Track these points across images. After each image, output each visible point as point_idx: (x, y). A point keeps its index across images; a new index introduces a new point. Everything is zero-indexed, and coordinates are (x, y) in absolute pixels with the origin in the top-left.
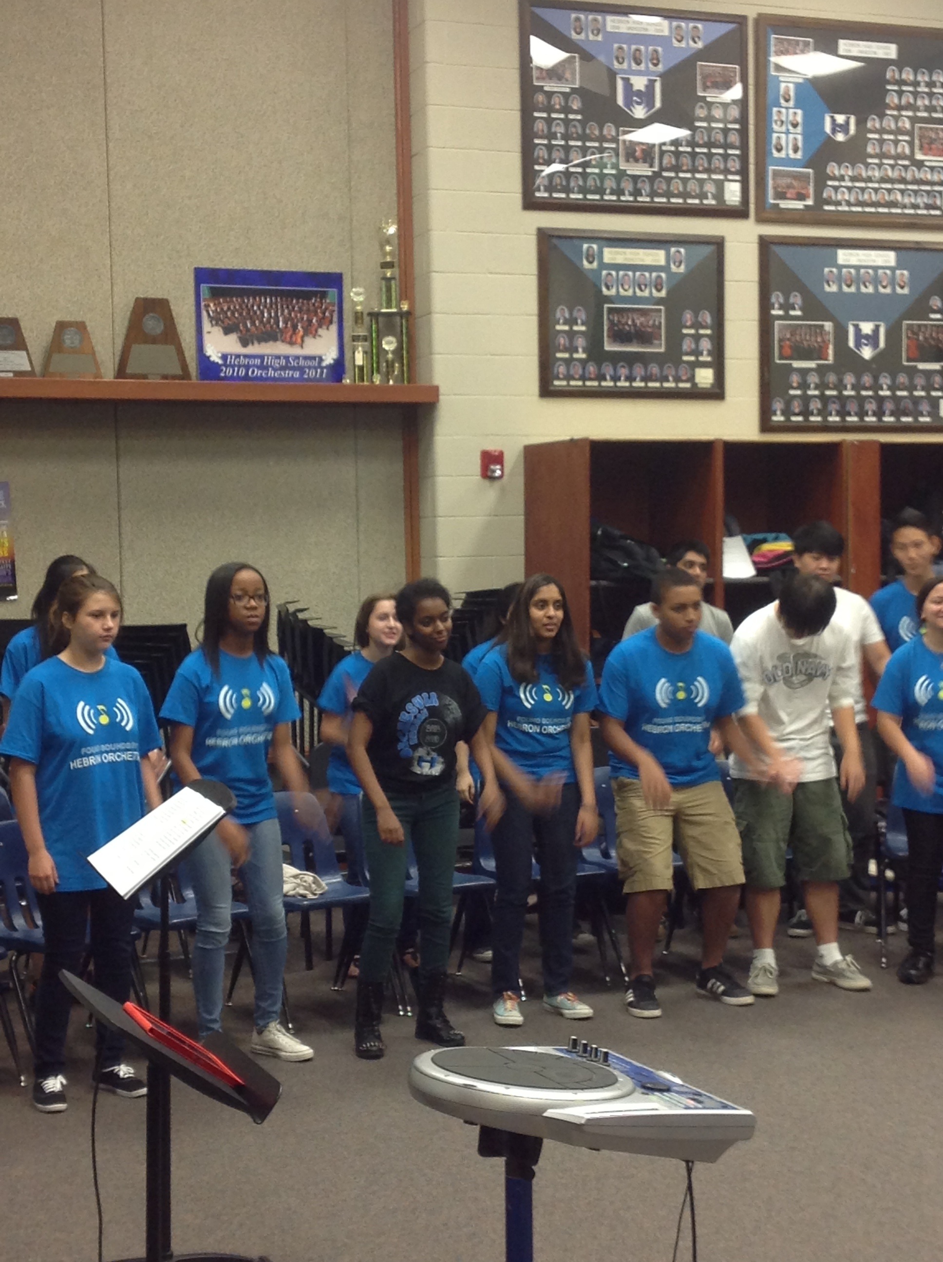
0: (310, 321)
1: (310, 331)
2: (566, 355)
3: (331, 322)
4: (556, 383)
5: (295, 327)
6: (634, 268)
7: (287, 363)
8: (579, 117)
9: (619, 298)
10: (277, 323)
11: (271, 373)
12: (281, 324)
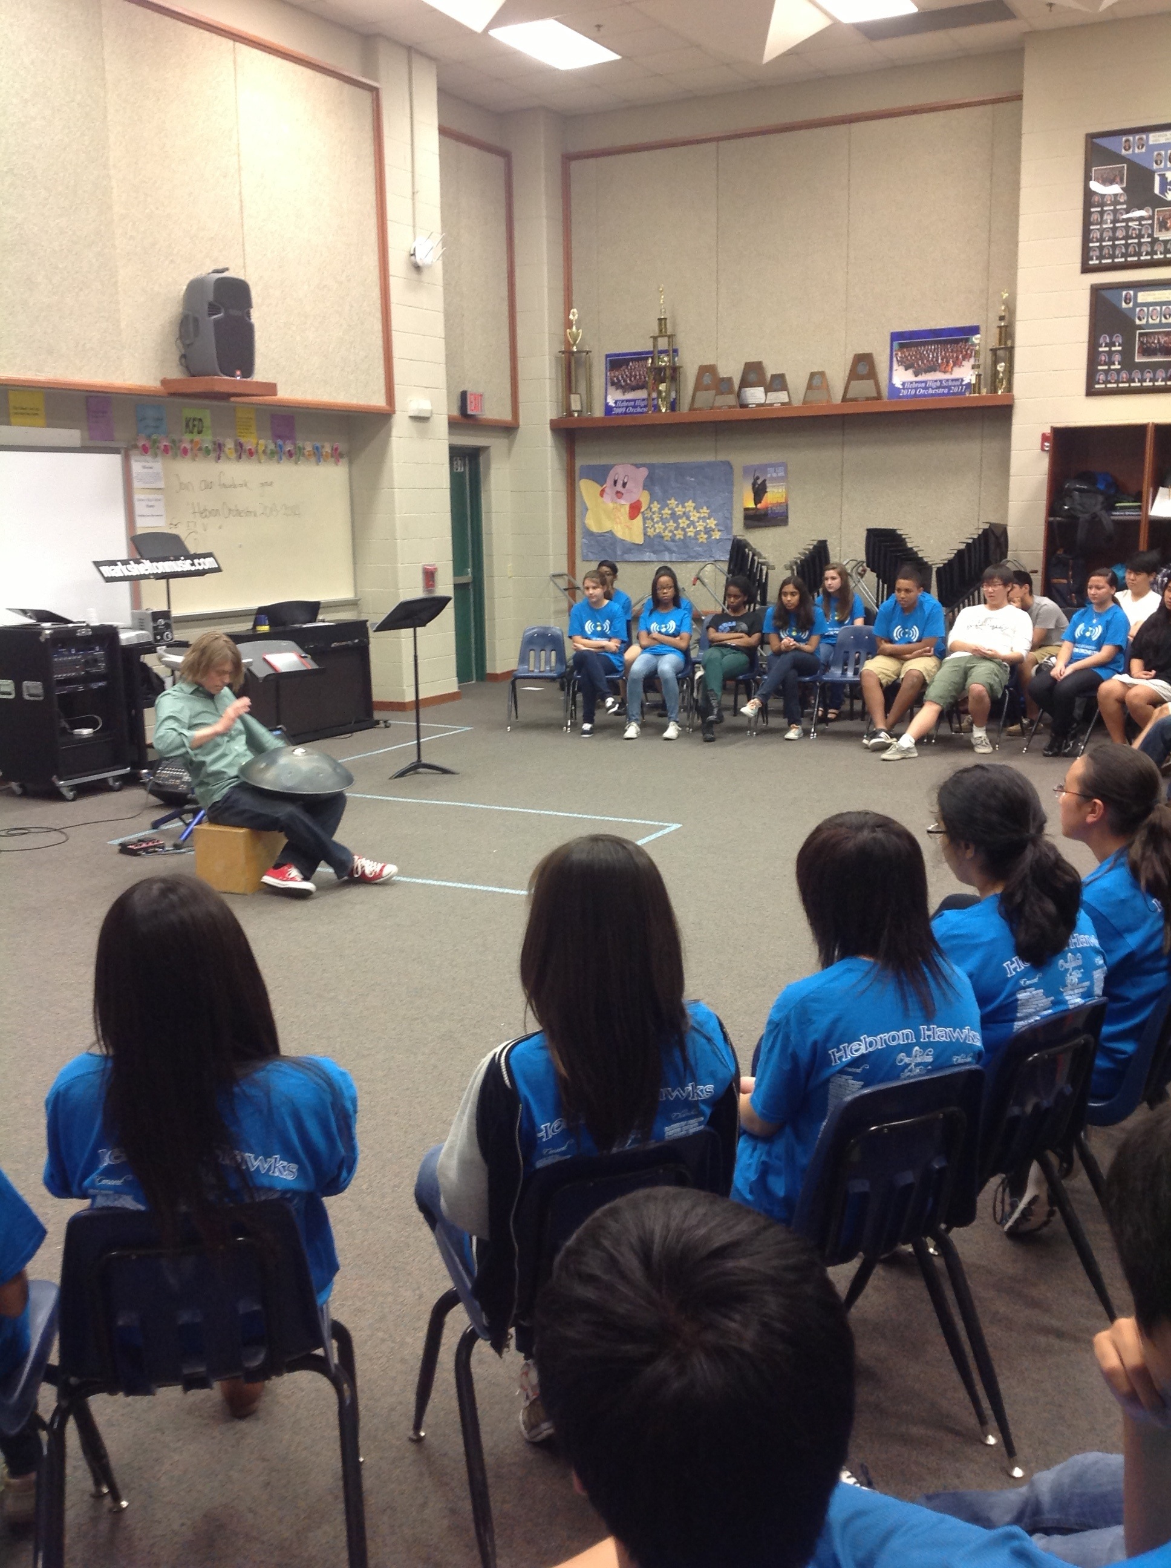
0: (957, 357)
1: (957, 363)
2: (1106, 367)
3: (971, 357)
4: (1097, 386)
5: (948, 362)
6: (1161, 304)
7: (941, 384)
8: (1125, 206)
9: (1148, 325)
10: (937, 360)
11: (931, 391)
12: (940, 361)
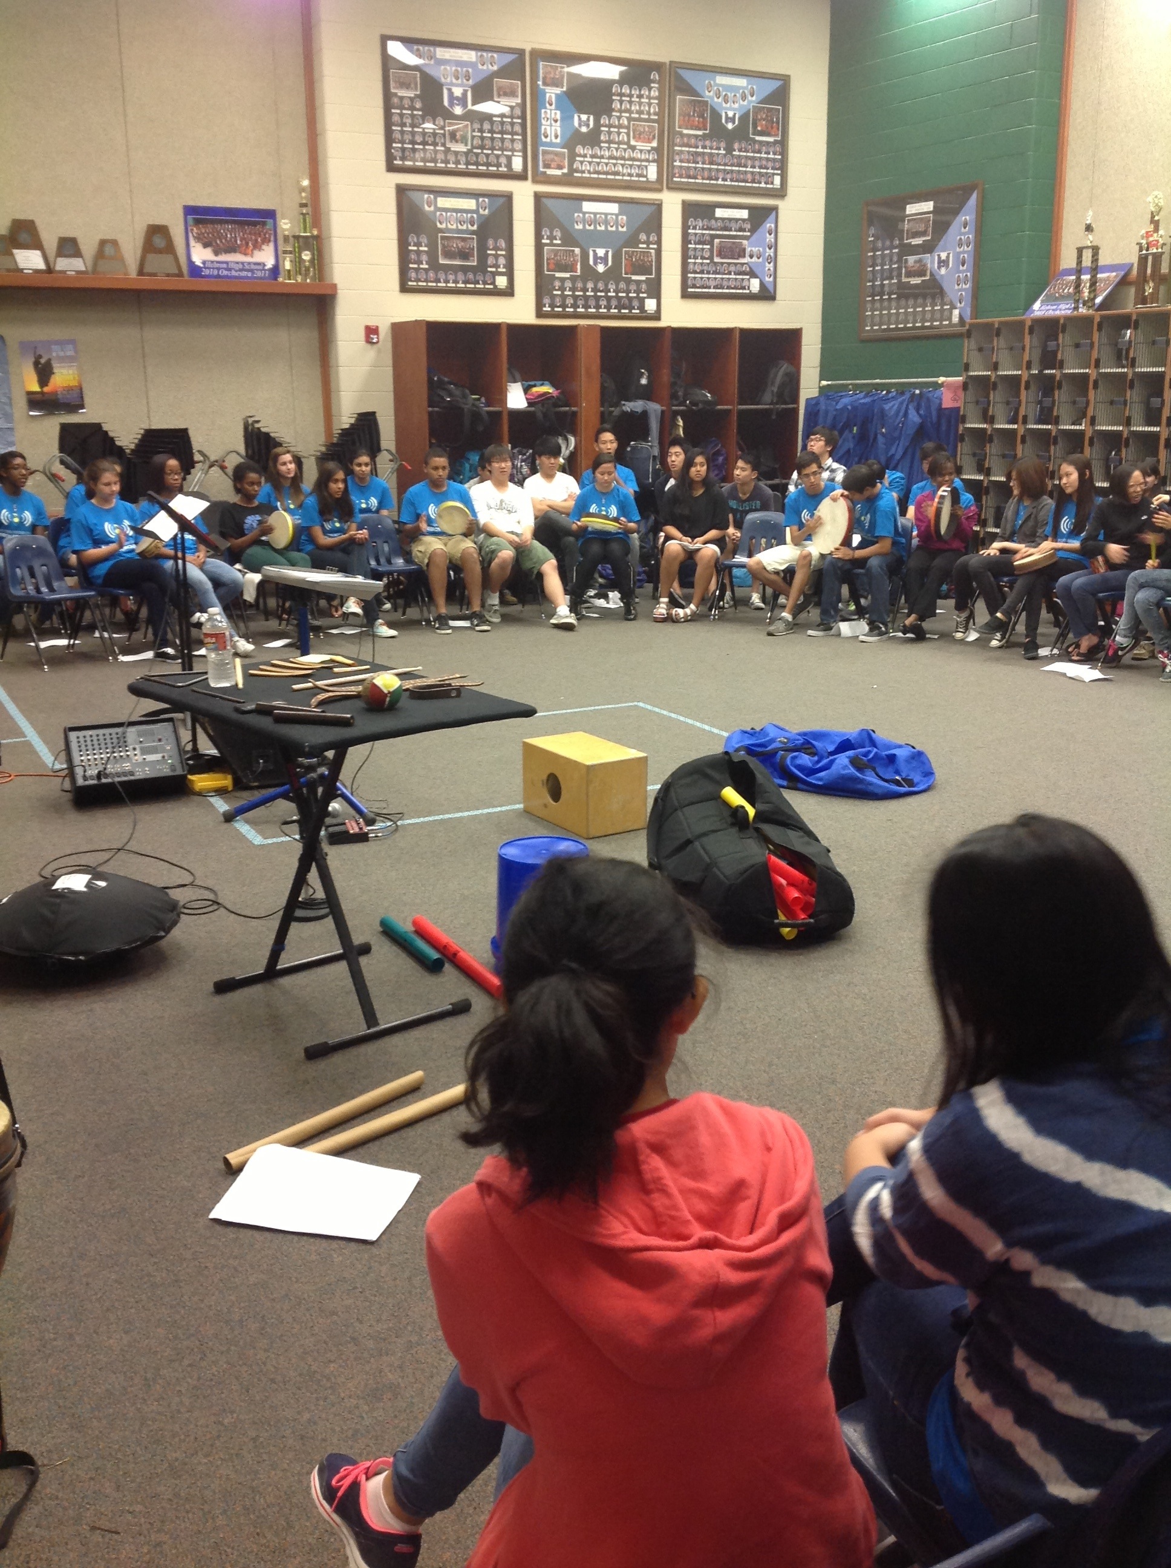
0: (256, 240)
1: (257, 246)
2: (416, 266)
3: (269, 241)
4: (410, 283)
5: (247, 244)
6: (457, 211)
7: (243, 267)
8: (420, 113)
9: (447, 230)
10: (236, 241)
11: (234, 273)
12: (239, 242)
